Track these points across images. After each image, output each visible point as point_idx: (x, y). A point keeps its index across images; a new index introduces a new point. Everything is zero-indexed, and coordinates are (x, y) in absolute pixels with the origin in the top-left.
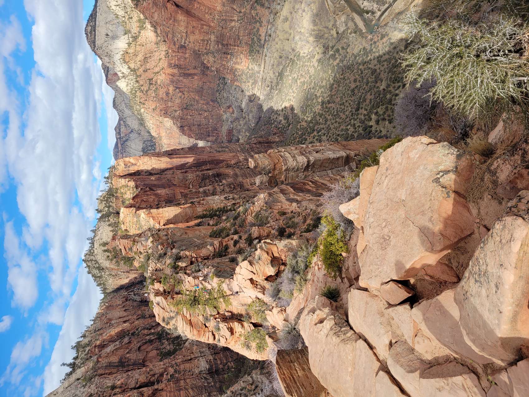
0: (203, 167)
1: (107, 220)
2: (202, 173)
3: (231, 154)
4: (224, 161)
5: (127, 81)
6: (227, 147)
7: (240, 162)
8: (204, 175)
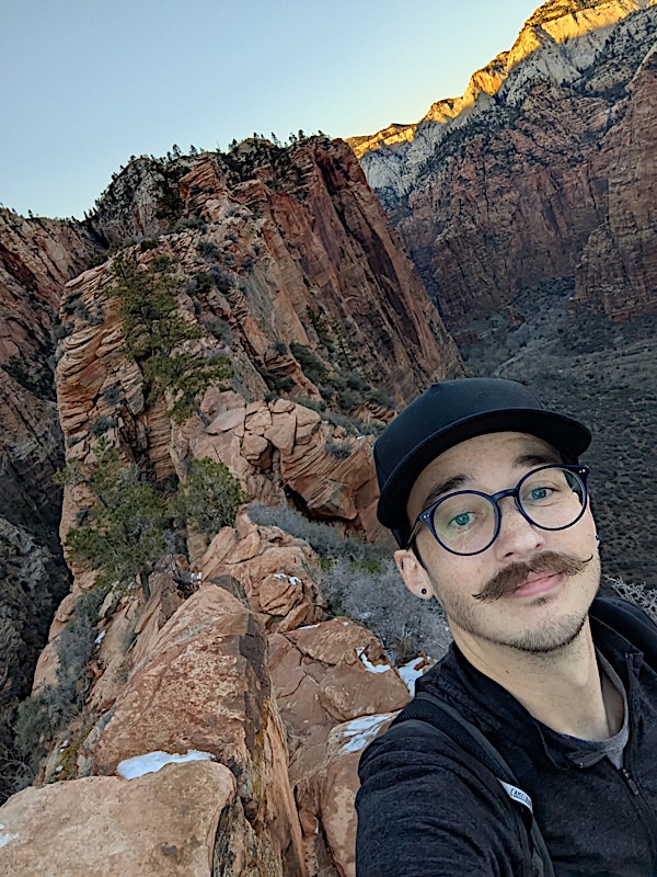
0: (392, 309)
2: (381, 311)
3: (435, 353)
4: (418, 343)
6: (446, 341)
7: (428, 376)
8: (378, 314)
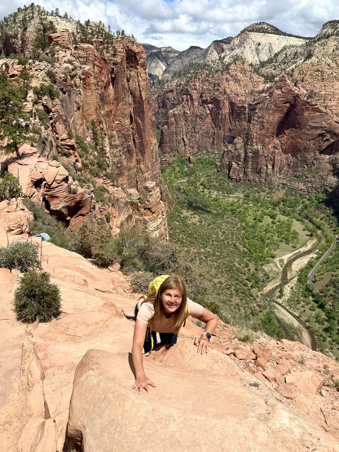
1: (79, 31)
4: (144, 157)
5: (217, 61)
